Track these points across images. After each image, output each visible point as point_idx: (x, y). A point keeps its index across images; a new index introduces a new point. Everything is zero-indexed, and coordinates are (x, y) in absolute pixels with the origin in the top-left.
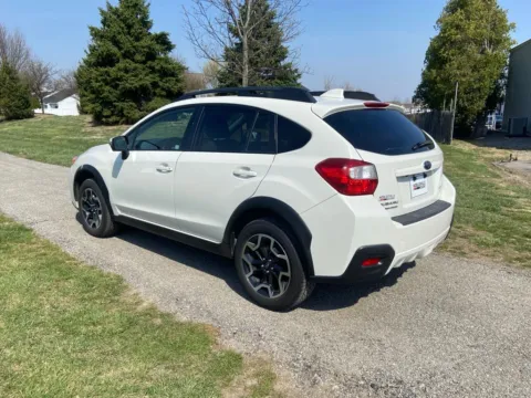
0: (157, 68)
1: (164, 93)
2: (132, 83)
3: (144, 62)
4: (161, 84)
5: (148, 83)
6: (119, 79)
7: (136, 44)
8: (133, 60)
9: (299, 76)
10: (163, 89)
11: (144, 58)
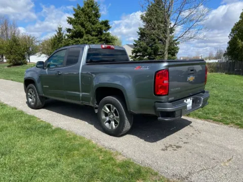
0: (103, 38)
7: (93, 26)
8: (91, 34)
9: (178, 43)
11: (97, 34)
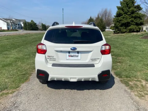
0: (134, 16)
1: (135, 24)
2: (125, 21)
3: (130, 15)
4: (134, 21)
5: (130, 21)
6: (121, 20)
7: (129, 10)
8: (127, 14)
10: (135, 23)
